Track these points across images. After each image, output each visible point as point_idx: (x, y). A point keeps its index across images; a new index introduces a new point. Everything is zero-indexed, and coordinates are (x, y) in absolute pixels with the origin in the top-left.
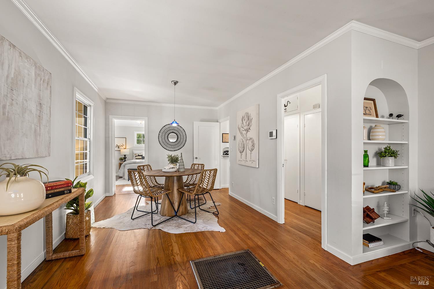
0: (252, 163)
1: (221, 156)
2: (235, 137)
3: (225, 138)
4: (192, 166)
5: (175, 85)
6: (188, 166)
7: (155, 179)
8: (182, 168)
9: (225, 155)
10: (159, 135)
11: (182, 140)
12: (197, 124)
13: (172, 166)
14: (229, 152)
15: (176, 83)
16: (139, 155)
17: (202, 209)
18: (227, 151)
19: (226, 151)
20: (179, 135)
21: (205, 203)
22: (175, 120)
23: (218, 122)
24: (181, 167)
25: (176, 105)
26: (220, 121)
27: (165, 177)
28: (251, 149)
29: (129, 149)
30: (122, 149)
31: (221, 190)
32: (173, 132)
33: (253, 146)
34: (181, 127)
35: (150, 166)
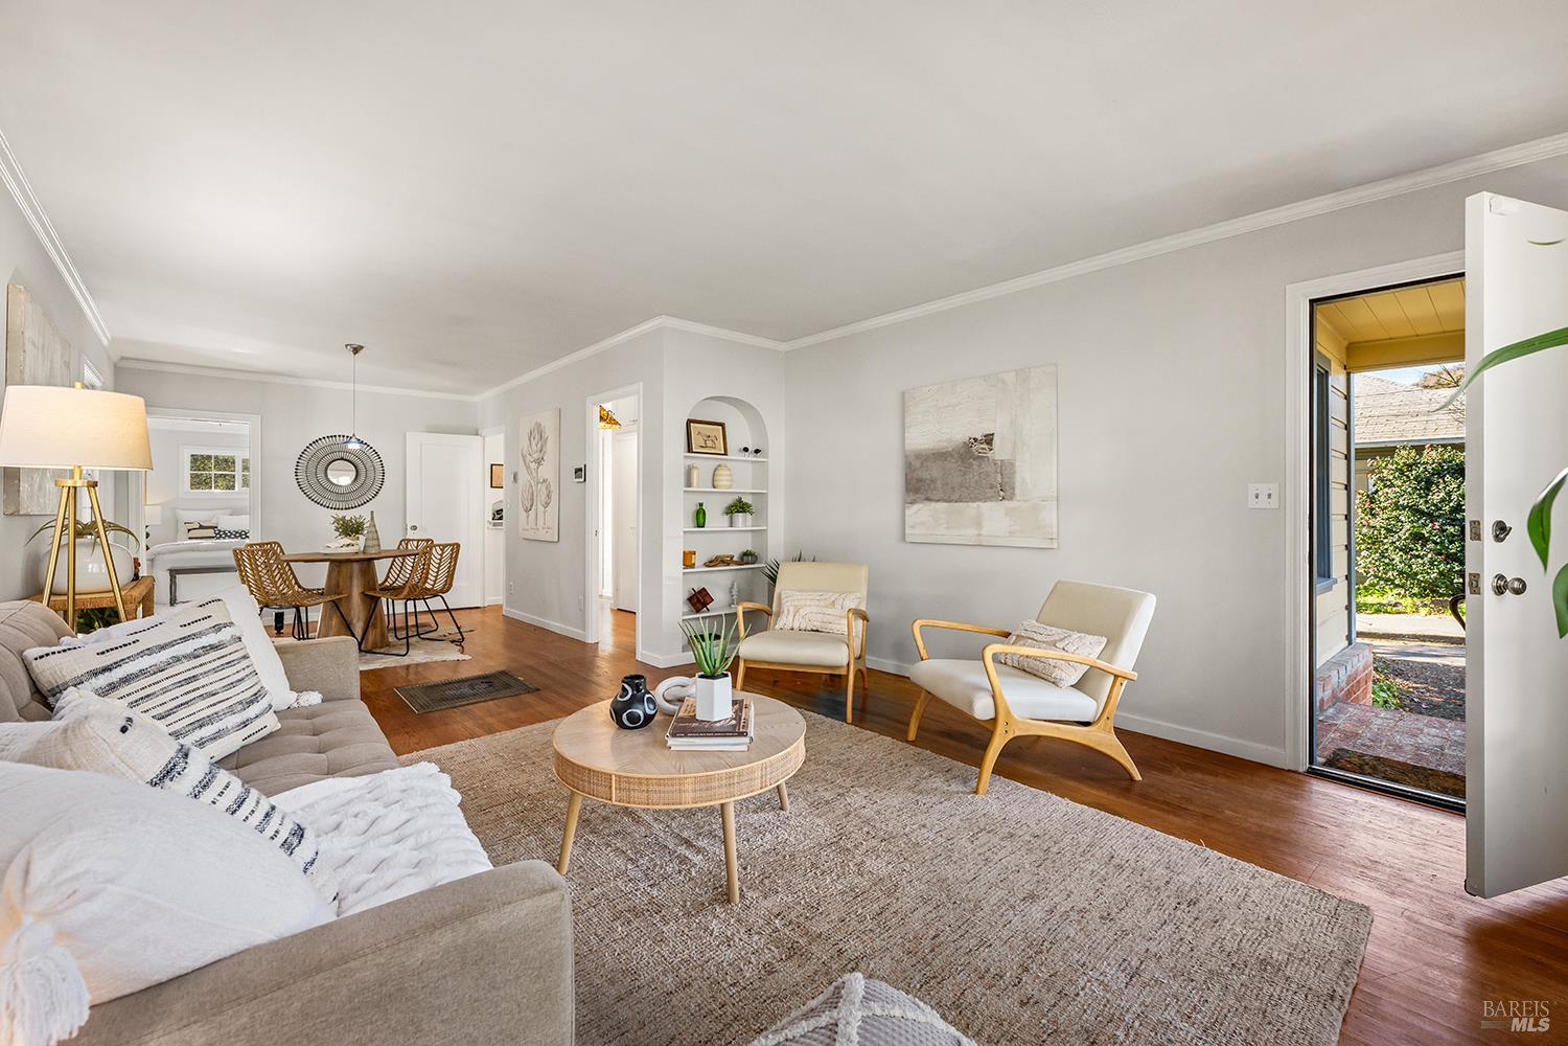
0: (546, 532)
1: (487, 525)
2: (515, 475)
3: (497, 477)
4: (400, 544)
5: (354, 354)
6: (389, 542)
7: (290, 569)
8: (373, 547)
9: (497, 519)
10: (297, 466)
11: (369, 481)
12: (416, 440)
13: (347, 541)
14: (504, 513)
15: (356, 350)
16: (201, 527)
18: (501, 509)
19: (499, 511)
20: (361, 466)
23: (477, 435)
24: (370, 543)
25: (359, 387)
26: (484, 432)
27: (328, 563)
28: (546, 504)
29: (159, 508)
32: (342, 459)
33: (548, 496)
34: (368, 446)
35: (279, 545)
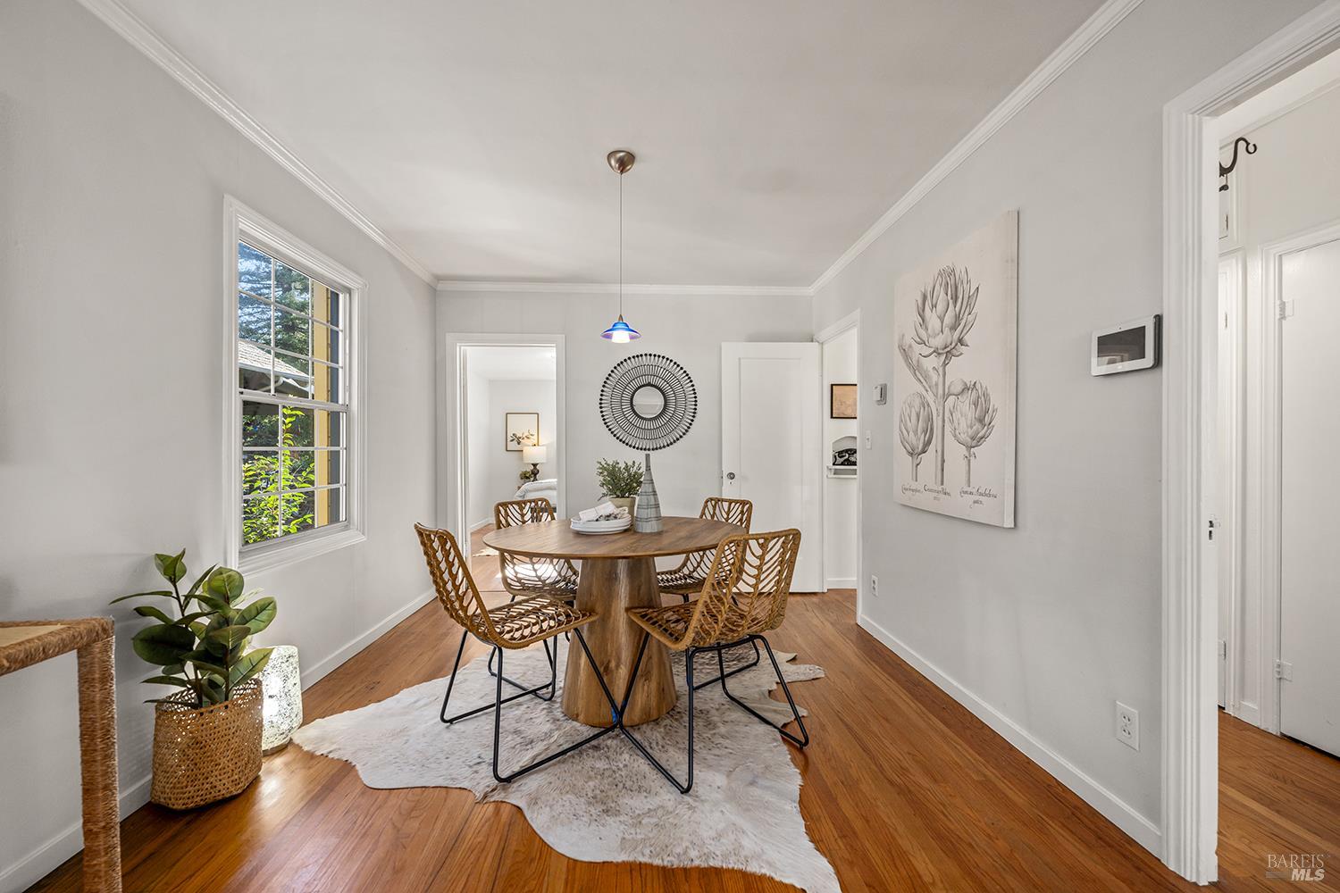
0: (975, 502)
1: (826, 472)
2: (883, 392)
3: (842, 403)
4: (706, 506)
5: (622, 172)
8: (647, 520)
9: (842, 464)
10: (602, 395)
12: (732, 351)
14: (858, 455)
15: (625, 162)
17: (736, 694)
18: (850, 450)
19: (847, 451)
20: (672, 399)
21: (755, 664)
22: (621, 316)
23: (812, 341)
24: (644, 514)
26: (822, 336)
28: (973, 439)
29: (545, 448)
30: (529, 446)
31: (826, 598)
32: (649, 384)
33: (981, 421)
34: (678, 366)
